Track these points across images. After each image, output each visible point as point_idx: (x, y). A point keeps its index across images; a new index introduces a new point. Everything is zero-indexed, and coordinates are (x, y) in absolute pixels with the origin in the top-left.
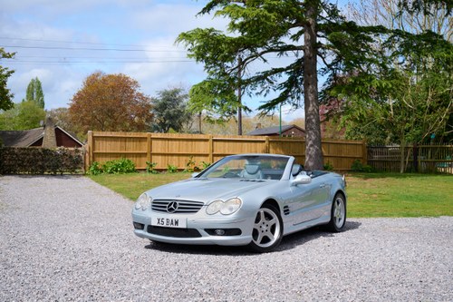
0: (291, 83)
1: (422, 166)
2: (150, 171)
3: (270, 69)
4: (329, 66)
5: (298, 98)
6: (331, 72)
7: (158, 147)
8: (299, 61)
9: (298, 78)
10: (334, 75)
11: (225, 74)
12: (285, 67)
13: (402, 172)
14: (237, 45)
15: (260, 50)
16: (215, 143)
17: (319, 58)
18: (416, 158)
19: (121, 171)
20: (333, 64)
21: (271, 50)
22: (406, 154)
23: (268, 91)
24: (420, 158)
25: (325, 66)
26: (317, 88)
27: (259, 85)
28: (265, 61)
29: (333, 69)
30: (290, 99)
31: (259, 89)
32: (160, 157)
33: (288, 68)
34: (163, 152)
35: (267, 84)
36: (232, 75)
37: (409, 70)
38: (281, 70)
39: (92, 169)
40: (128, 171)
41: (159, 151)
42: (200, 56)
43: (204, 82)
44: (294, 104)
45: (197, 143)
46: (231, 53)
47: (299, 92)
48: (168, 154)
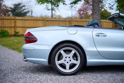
2: (16, 36)
16: (47, 22)
32: (21, 28)
34: (22, 26)
41: (20, 26)
45: (38, 21)
48: (25, 27)
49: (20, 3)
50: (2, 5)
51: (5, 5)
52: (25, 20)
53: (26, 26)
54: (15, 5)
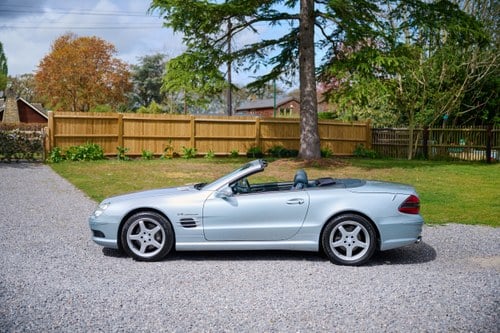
0: (285, 57)
1: (433, 152)
2: (121, 158)
3: (260, 41)
4: (329, 38)
5: (294, 74)
6: (331, 44)
7: (131, 129)
8: (294, 32)
9: (293, 51)
10: (335, 48)
11: (208, 47)
12: (277, 39)
13: (410, 158)
14: (221, 13)
15: (248, 19)
16: (197, 125)
17: (316, 28)
18: (425, 143)
19: (88, 158)
20: (333, 35)
21: (261, 18)
22: (415, 136)
23: (258, 67)
24: (431, 142)
25: (324, 38)
26: (313, 64)
27: (248, 60)
28: (255, 31)
29: (333, 41)
30: (283, 75)
31: (247, 64)
32: (133, 141)
33: (281, 40)
34: (137, 135)
35: (257, 58)
36: (216, 48)
37: (419, 44)
38: (273, 42)
39: (53, 156)
40: (96, 158)
41: (133, 135)
42: (178, 24)
43: (184, 56)
44: (287, 82)
45: (176, 125)
46: (214, 22)
47: (293, 67)
48: (143, 138)
49: (162, 53)
50: (111, 60)
51: (118, 61)
52: (143, 121)
53: (144, 136)
54: (145, 60)
